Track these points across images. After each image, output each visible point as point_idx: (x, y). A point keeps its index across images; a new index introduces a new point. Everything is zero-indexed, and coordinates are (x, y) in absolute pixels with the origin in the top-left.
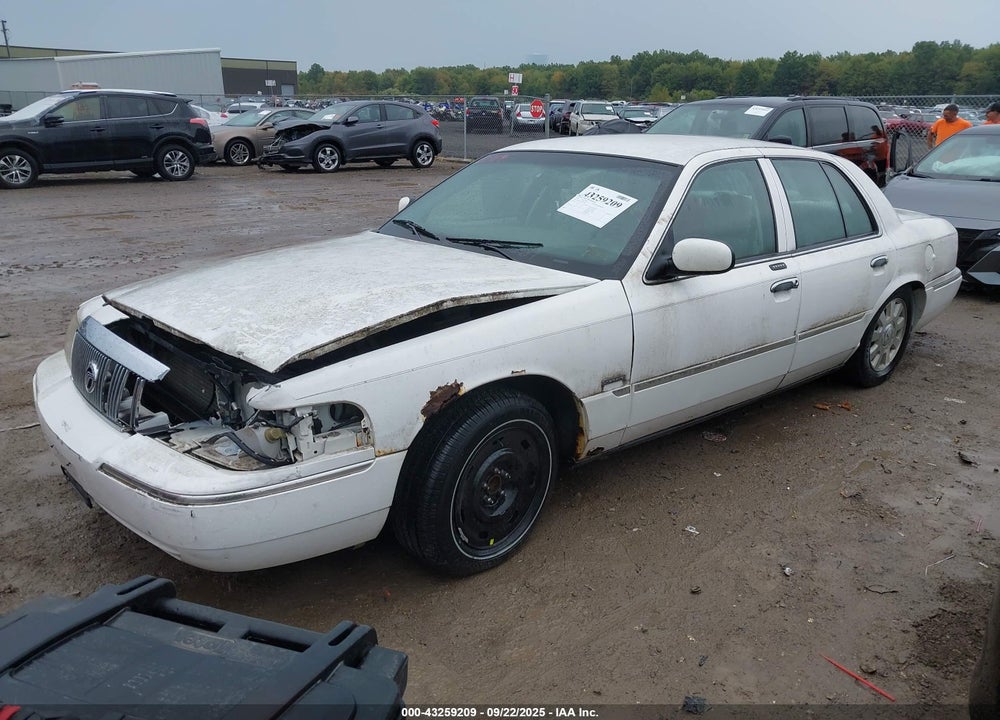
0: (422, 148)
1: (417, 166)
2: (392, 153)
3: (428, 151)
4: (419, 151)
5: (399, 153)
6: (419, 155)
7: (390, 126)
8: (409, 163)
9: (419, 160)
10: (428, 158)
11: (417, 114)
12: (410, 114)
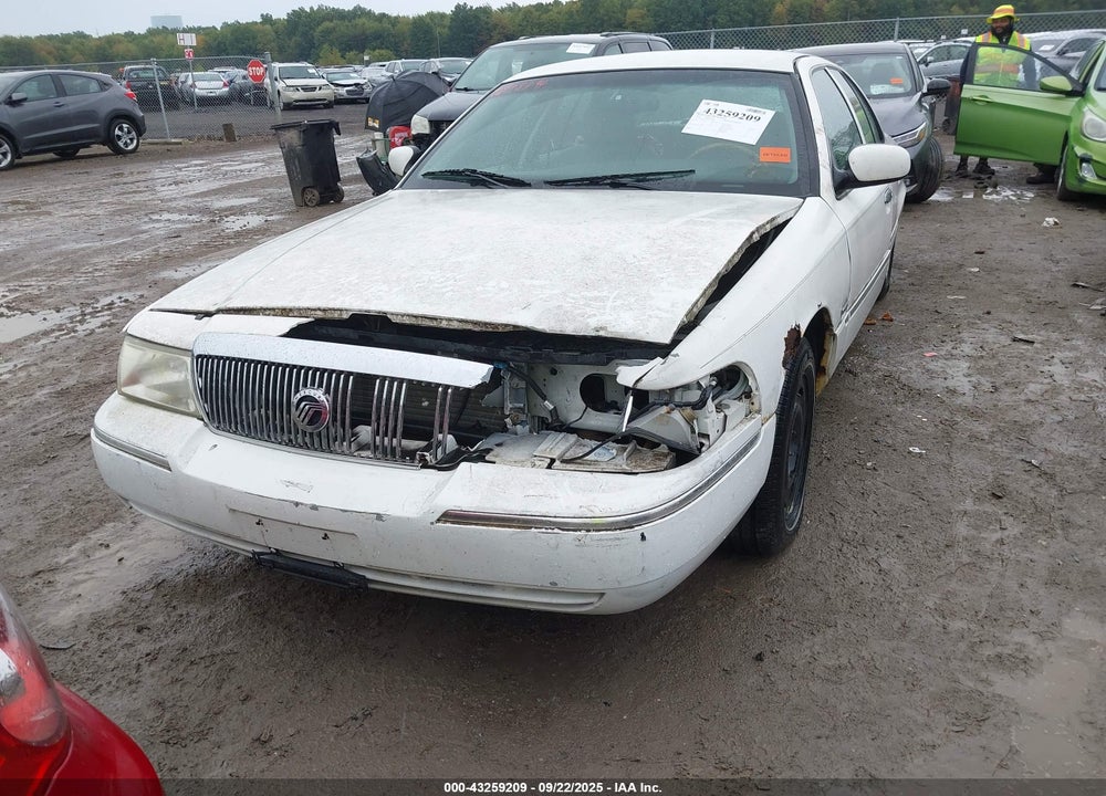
0: (121, 129)
1: (118, 152)
2: (82, 138)
3: (129, 132)
4: (117, 132)
5: (88, 137)
6: (119, 137)
7: (72, 103)
8: (105, 149)
9: (121, 144)
10: (132, 140)
11: (104, 86)
12: (94, 86)
